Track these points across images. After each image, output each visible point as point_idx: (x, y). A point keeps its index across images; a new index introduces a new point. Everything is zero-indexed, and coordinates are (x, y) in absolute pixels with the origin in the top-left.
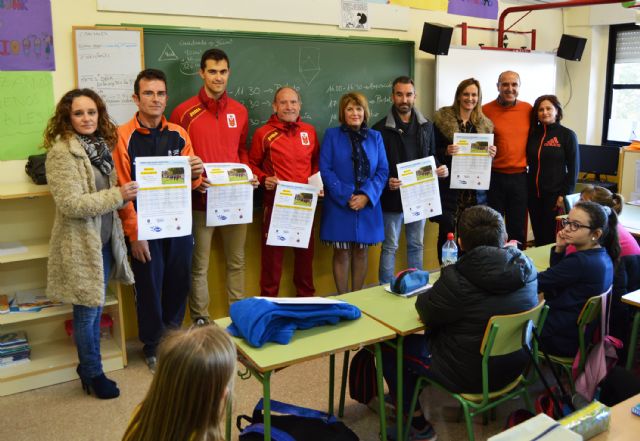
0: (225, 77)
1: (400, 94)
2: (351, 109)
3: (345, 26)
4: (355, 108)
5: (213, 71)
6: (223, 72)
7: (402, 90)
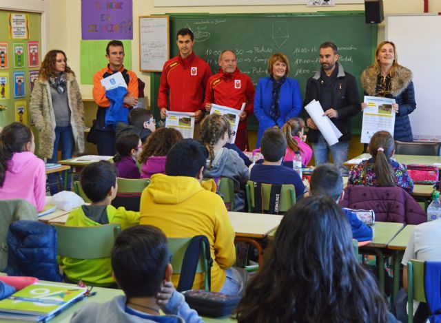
0: (188, 45)
1: (322, 57)
2: (278, 64)
3: (311, 3)
4: (281, 64)
5: (181, 42)
6: (187, 42)
7: (322, 53)
